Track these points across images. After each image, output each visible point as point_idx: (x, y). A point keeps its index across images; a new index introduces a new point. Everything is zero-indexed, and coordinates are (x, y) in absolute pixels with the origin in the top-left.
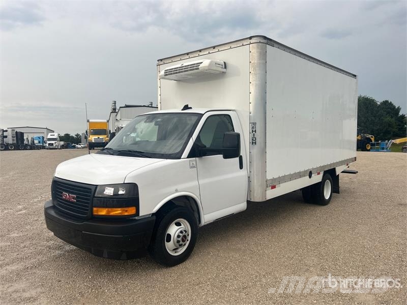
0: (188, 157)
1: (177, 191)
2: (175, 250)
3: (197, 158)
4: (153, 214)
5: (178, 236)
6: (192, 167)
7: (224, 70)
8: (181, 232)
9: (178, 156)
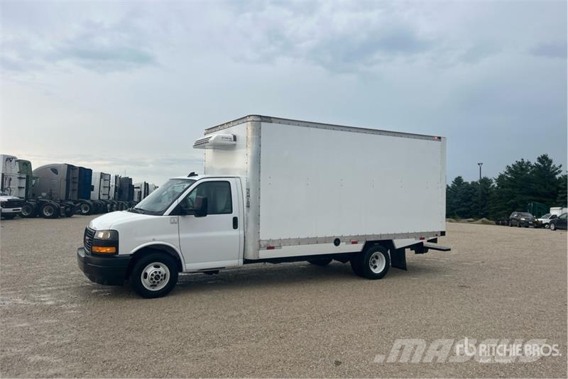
0: (169, 215)
1: (154, 240)
2: (153, 286)
3: (180, 216)
4: (131, 255)
5: (152, 275)
6: (172, 223)
7: (234, 142)
8: (156, 272)
9: (161, 213)
